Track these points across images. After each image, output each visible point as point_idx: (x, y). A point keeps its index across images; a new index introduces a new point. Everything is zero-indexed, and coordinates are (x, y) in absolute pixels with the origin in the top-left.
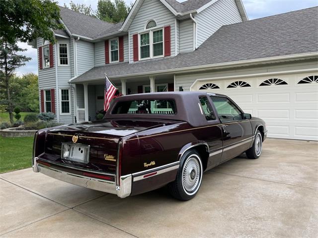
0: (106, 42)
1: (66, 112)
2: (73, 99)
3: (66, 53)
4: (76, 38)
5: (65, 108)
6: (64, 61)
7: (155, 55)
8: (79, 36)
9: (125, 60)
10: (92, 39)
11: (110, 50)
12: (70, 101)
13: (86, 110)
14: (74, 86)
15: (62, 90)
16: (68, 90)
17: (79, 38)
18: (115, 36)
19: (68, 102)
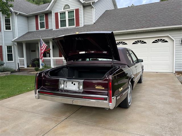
0: (36, 16)
1: (10, 60)
2: (15, 52)
3: (10, 22)
4: (16, 13)
5: (10, 58)
6: (8, 28)
7: (69, 25)
8: (18, 12)
9: (50, 28)
10: (27, 14)
11: (39, 22)
12: (13, 53)
13: (25, 58)
14: (16, 43)
15: (7, 47)
16: (11, 47)
17: (18, 13)
18: (43, 13)
19: (12, 54)
